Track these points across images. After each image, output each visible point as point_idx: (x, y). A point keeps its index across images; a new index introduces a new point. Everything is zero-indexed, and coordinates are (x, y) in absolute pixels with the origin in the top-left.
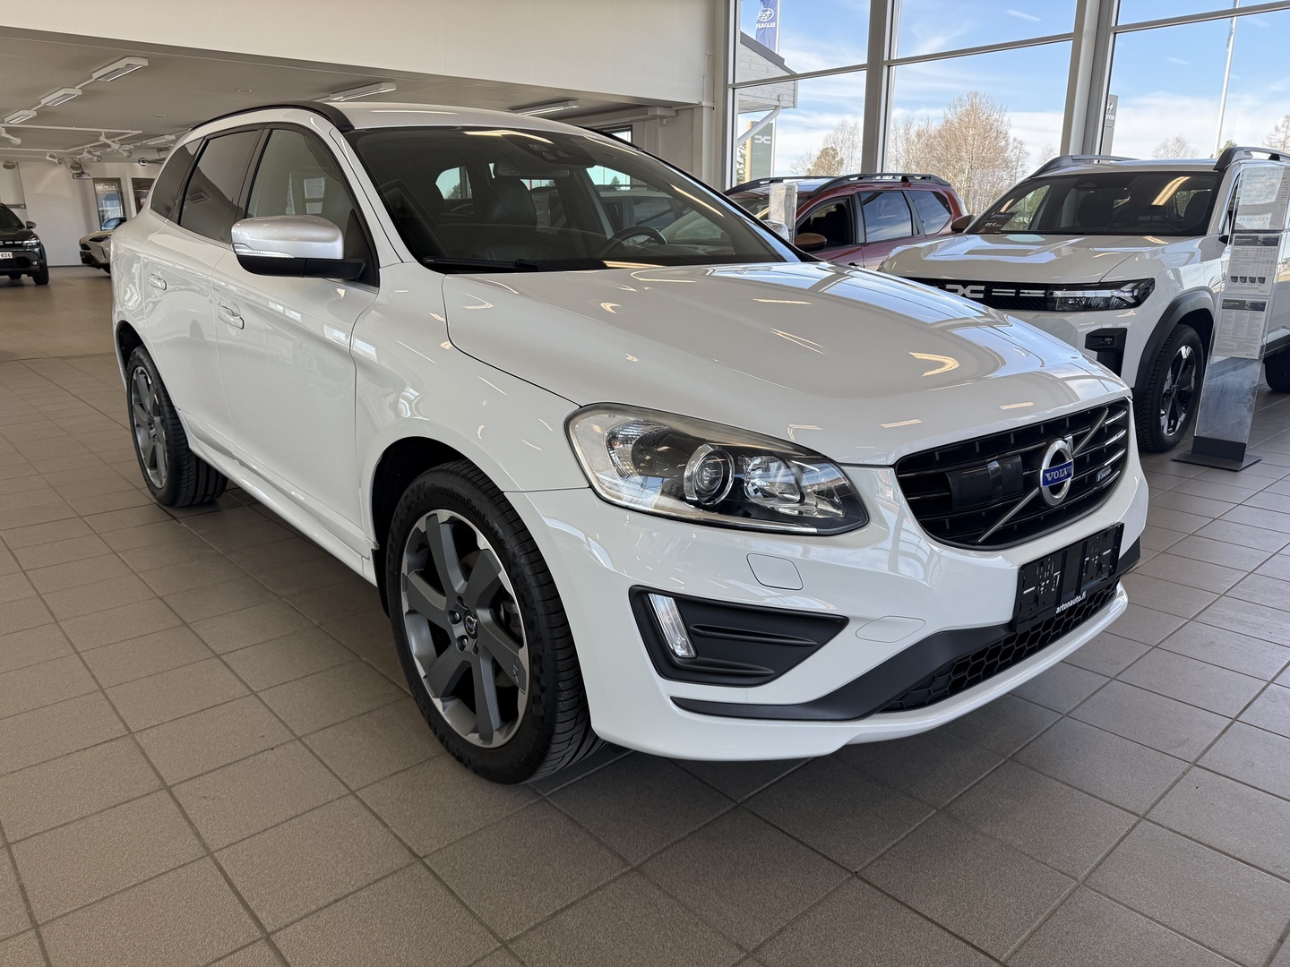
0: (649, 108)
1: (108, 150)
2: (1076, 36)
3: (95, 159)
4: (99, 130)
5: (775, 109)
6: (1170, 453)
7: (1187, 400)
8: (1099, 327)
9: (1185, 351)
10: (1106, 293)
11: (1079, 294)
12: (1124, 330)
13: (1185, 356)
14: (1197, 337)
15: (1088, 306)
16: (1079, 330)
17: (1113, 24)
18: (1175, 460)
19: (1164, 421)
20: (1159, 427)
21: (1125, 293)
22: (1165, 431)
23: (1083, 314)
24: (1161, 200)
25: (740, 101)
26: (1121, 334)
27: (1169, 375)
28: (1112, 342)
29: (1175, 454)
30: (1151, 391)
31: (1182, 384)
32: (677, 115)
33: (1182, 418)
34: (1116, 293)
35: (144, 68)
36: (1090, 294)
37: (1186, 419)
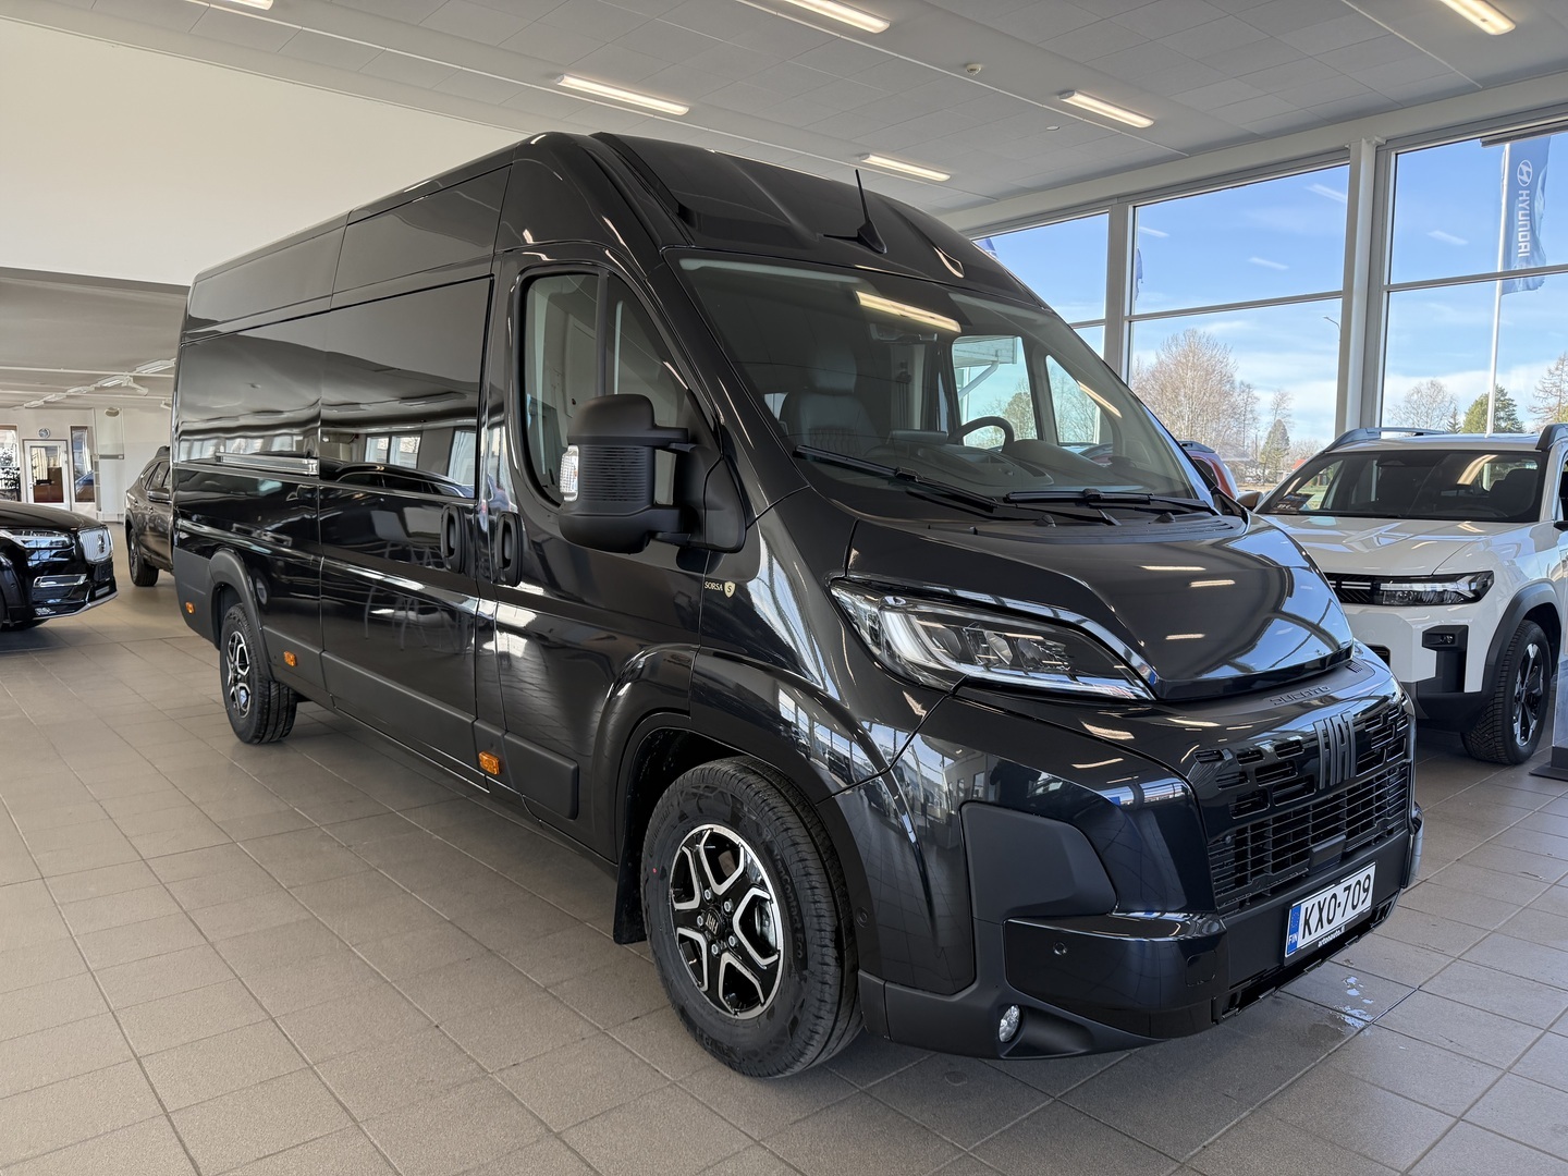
2: (1346, 294)
5: (994, 363)
6: (1525, 766)
7: (1539, 705)
8: (1437, 624)
9: (1532, 650)
10: (1439, 587)
11: (1406, 587)
12: (1465, 629)
13: (1532, 656)
14: (1543, 634)
15: (1417, 600)
16: (1414, 627)
17: (1386, 283)
18: (1532, 775)
19: (1517, 727)
20: (1513, 737)
21: (1463, 587)
22: (1518, 740)
23: (1417, 608)
24: (1466, 478)
26: (1462, 633)
27: (1519, 678)
28: (1453, 641)
29: (1531, 766)
30: (1501, 695)
31: (1529, 689)
33: (1533, 726)
34: (1450, 586)
36: (1418, 587)
37: (1537, 724)
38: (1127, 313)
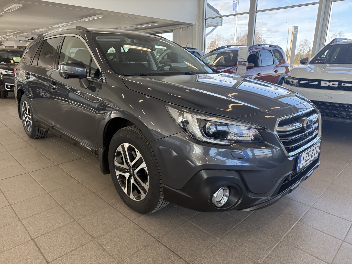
0: (179, 25)
1: (10, 37)
2: (320, 3)
3: (6, 40)
4: (7, 30)
5: (216, 26)
25: (207, 24)
32: (187, 27)
35: (21, 8)
38: (255, 10)
